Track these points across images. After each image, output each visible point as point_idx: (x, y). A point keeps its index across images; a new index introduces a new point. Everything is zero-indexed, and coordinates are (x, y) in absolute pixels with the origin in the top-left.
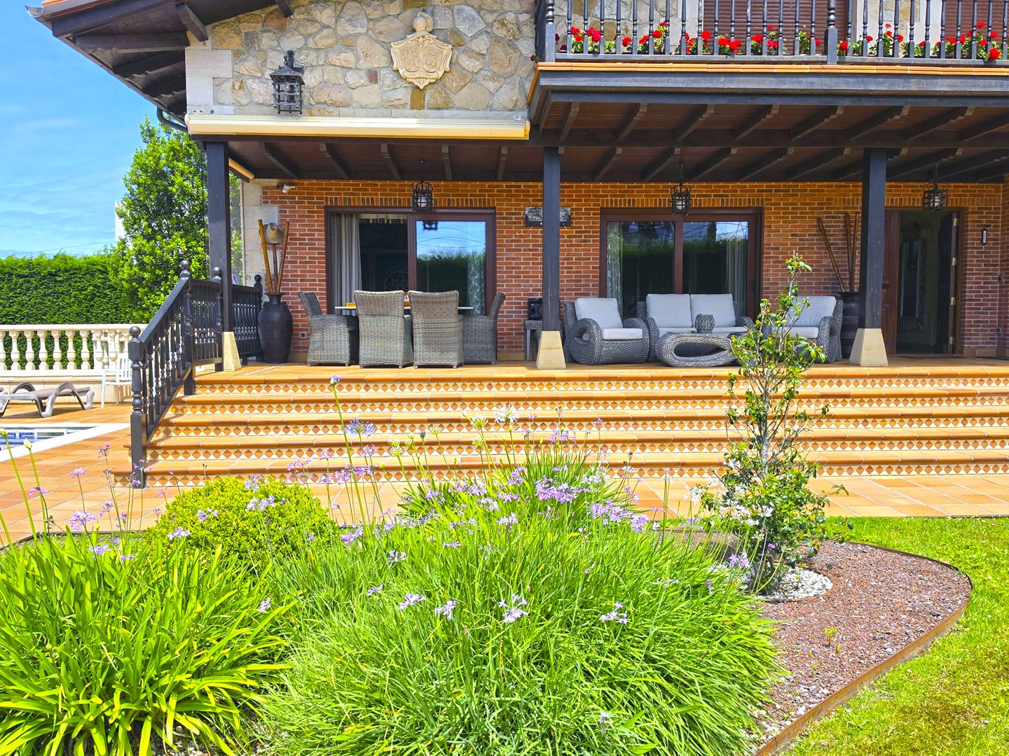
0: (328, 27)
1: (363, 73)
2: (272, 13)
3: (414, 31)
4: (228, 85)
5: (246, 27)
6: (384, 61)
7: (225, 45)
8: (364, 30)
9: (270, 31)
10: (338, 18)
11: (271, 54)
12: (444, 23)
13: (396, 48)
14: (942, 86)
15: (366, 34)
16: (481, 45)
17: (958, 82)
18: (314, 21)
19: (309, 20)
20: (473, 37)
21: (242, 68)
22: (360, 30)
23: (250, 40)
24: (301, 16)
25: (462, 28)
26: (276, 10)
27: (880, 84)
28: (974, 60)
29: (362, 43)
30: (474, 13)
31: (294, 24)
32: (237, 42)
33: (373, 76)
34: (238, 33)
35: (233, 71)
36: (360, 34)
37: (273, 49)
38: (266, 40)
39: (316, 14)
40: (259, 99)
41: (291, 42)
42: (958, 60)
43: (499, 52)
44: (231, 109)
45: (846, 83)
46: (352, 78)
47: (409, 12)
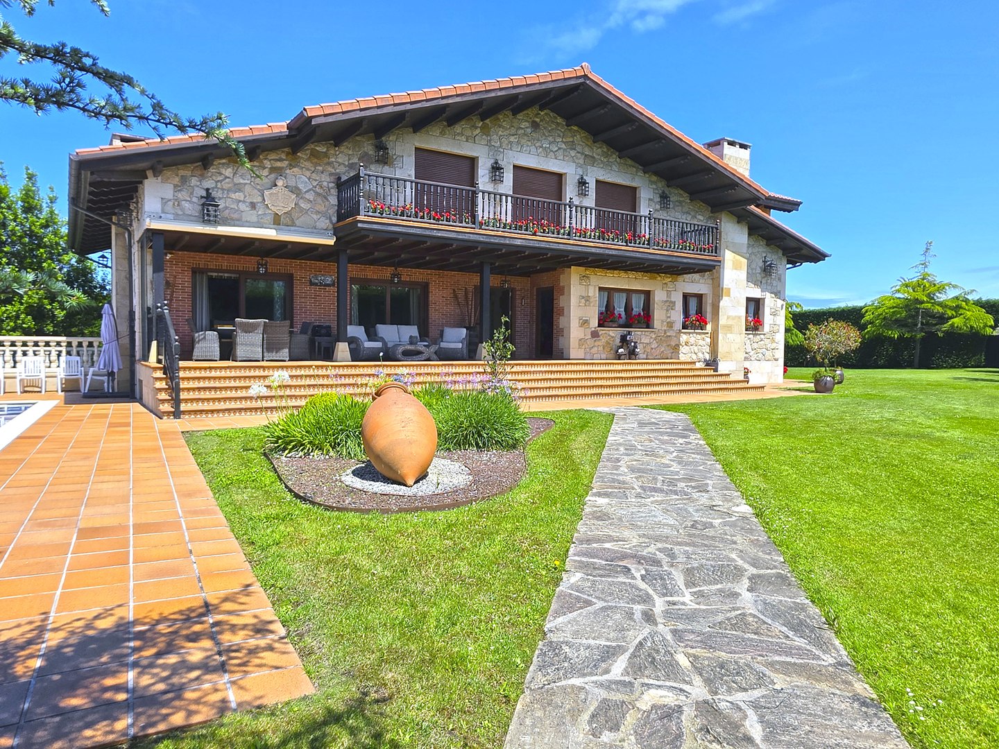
0: (229, 178)
1: (247, 204)
2: (197, 166)
3: (276, 185)
4: (171, 203)
5: (181, 173)
6: (260, 199)
7: (169, 181)
8: (249, 182)
9: (195, 176)
10: (235, 174)
11: (196, 189)
12: (292, 183)
13: (266, 193)
14: (518, 242)
15: (250, 184)
16: (310, 196)
17: (524, 241)
18: (221, 174)
19: (218, 173)
20: (306, 192)
21: (180, 194)
22: (246, 181)
23: (184, 180)
24: (214, 170)
25: (301, 186)
26: (200, 165)
27: (496, 239)
28: (528, 232)
29: (248, 188)
30: (307, 180)
31: (210, 174)
32: (177, 180)
33: (253, 206)
34: (177, 175)
35: (174, 196)
36: (246, 184)
37: (198, 186)
38: (194, 181)
39: (223, 171)
40: (189, 212)
41: (209, 184)
42: (523, 232)
43: (319, 200)
44: (171, 216)
45: (483, 238)
46: (242, 207)
47: (273, 176)
